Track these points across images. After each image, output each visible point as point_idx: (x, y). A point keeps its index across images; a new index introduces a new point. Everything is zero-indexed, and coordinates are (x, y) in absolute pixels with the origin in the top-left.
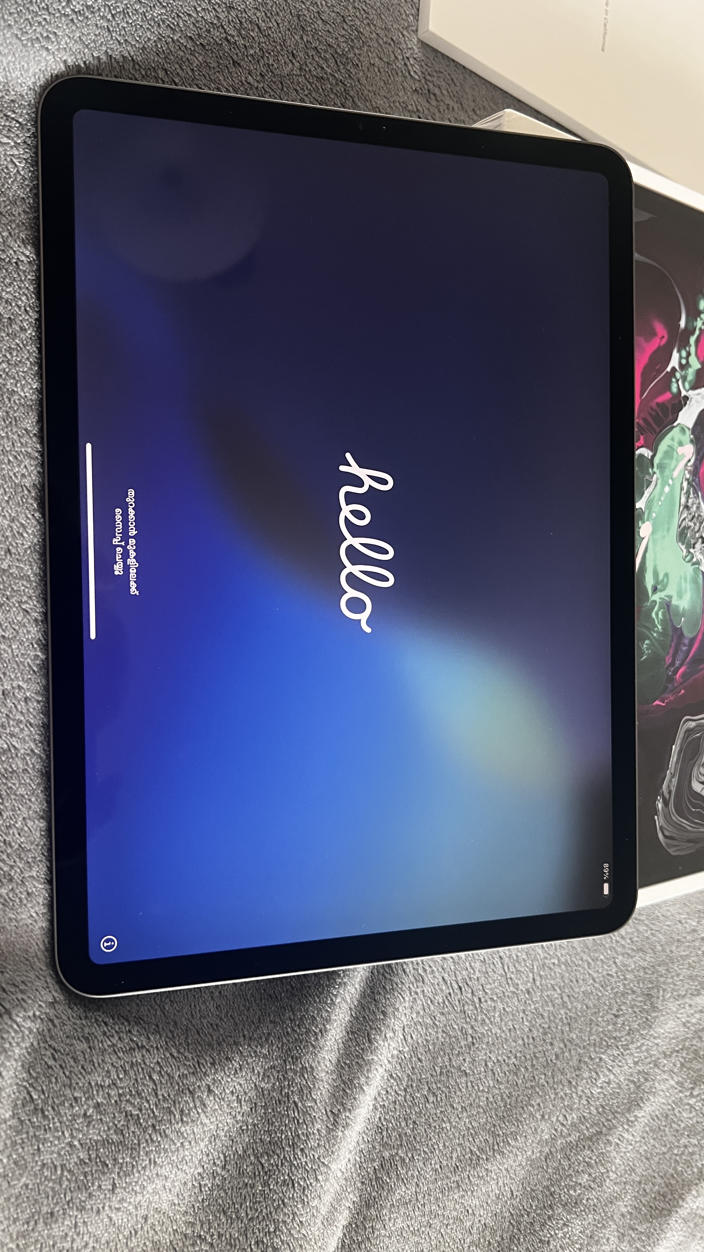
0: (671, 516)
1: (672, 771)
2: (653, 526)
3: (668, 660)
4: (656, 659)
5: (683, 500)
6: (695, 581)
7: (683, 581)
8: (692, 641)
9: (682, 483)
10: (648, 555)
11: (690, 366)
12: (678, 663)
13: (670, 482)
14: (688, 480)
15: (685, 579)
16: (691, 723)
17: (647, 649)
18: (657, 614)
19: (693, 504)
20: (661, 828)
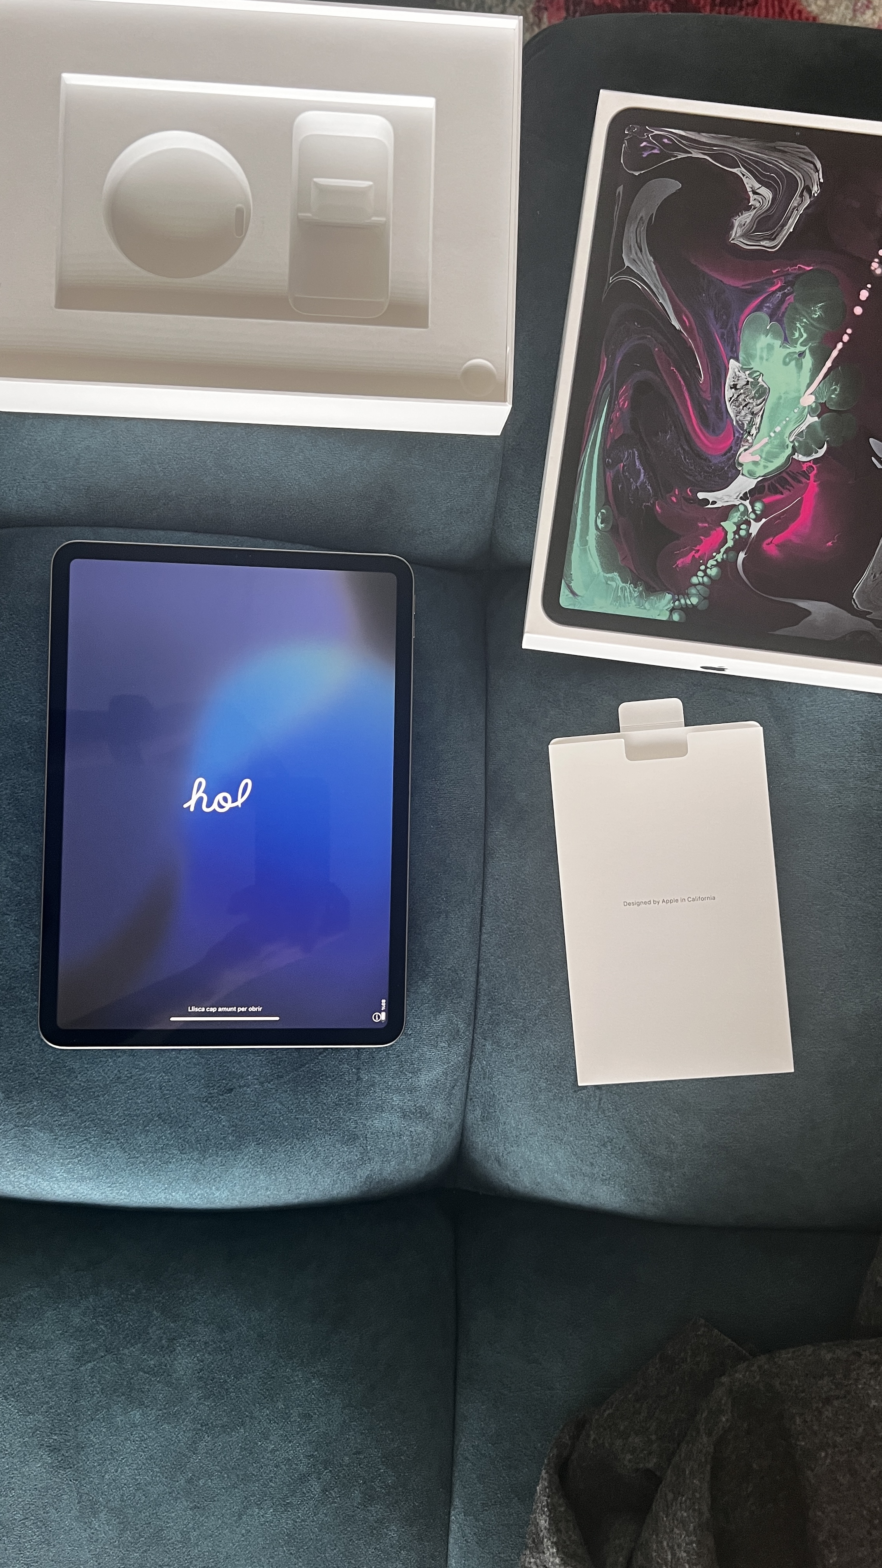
4: (808, 301)
5: (758, 420)
8: (759, 308)
9: (757, 433)
13: (772, 434)
15: (761, 358)
16: (767, 245)
18: (801, 335)
19: (745, 416)
20: (818, 171)
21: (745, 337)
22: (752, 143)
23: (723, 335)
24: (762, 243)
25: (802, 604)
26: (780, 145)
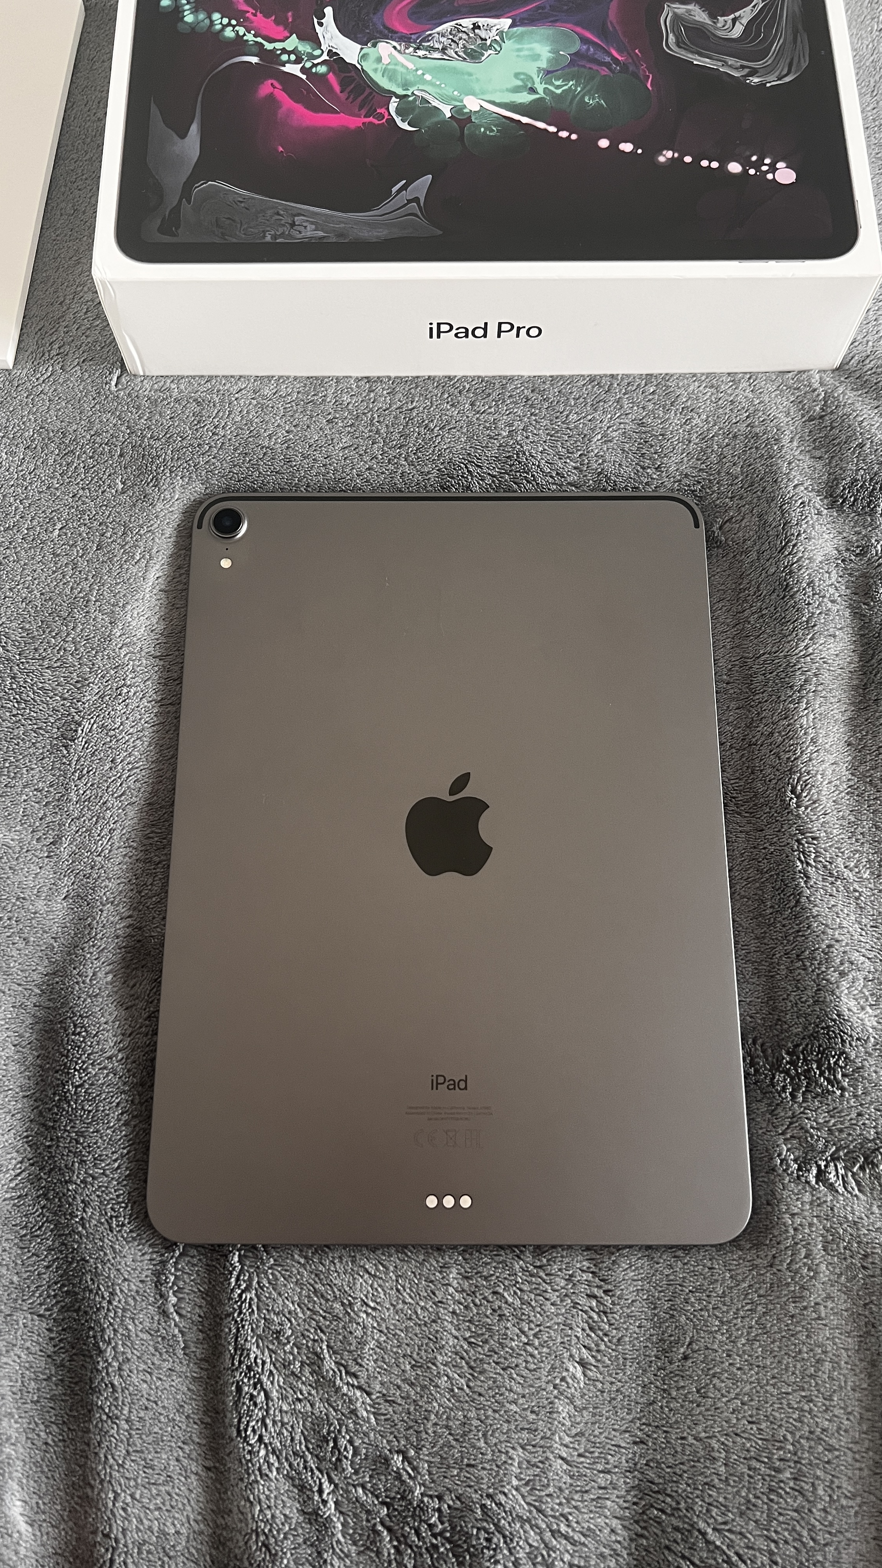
2: (467, 95)
3: (605, 71)
6: (520, 38)
10: (497, 101)
11: (296, 48)
12: (608, 59)
17: (593, 99)
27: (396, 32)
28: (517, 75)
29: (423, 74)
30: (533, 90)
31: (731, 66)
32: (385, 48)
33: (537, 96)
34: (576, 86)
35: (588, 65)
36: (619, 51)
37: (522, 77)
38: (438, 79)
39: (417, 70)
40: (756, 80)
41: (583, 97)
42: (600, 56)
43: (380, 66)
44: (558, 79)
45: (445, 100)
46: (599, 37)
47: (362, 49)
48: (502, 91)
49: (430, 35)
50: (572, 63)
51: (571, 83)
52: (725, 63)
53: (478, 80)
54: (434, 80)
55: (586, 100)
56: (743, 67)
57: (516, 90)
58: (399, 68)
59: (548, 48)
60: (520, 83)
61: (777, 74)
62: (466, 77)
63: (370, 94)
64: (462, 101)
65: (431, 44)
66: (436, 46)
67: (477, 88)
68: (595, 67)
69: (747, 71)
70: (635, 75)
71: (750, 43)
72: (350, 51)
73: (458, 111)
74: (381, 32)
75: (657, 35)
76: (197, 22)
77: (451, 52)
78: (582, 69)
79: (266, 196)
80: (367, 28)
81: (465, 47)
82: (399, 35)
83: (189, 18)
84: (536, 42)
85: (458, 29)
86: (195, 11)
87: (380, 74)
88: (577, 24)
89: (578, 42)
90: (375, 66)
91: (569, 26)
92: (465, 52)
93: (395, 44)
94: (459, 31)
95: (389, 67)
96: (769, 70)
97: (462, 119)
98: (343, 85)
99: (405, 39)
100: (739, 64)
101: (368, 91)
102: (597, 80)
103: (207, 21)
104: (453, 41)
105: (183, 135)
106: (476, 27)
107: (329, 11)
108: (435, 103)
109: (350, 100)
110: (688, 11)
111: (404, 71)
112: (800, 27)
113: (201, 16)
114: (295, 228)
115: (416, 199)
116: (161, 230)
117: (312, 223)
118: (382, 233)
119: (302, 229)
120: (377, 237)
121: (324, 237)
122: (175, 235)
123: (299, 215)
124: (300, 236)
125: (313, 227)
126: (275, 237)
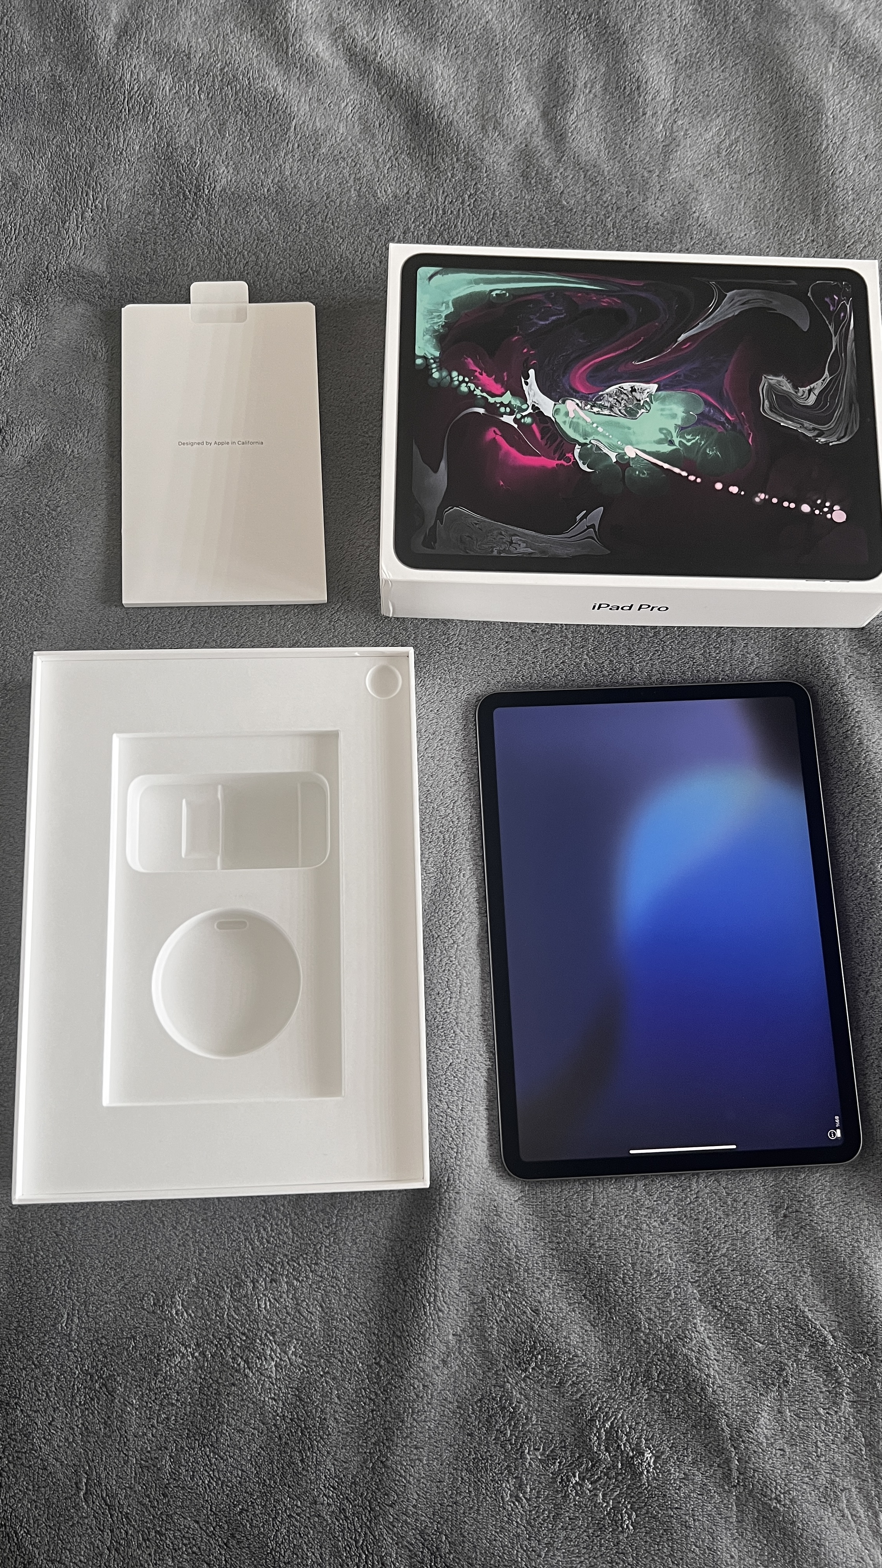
0: (618, 425)
1: (799, 426)
2: (627, 445)
3: (720, 429)
4: (720, 443)
5: (606, 412)
6: (663, 400)
7: (664, 413)
8: (707, 403)
9: (595, 413)
10: (647, 450)
11: (510, 402)
12: (723, 419)
13: (595, 425)
14: (592, 406)
15: (662, 410)
16: (765, 406)
17: (713, 451)
18: (689, 441)
19: (609, 401)
20: (838, 440)
21: (680, 395)
22: (853, 384)
23: (680, 376)
24: (766, 402)
25: (443, 465)
26: (856, 407)
27: (578, 392)
28: (661, 430)
29: (597, 427)
30: (671, 443)
31: (806, 428)
32: (571, 405)
33: (675, 447)
34: (701, 440)
35: (709, 424)
36: (731, 414)
37: (665, 431)
38: (607, 431)
39: (593, 423)
40: (823, 440)
41: (705, 449)
42: (718, 416)
43: (567, 419)
44: (688, 434)
45: (612, 448)
46: (717, 401)
47: (555, 404)
48: (650, 442)
49: (602, 395)
50: (698, 422)
51: (698, 437)
52: (802, 426)
53: (634, 433)
54: (605, 432)
55: (708, 452)
56: (814, 429)
57: (660, 442)
58: (580, 421)
59: (682, 409)
60: (663, 436)
61: (836, 436)
62: (626, 430)
63: (561, 441)
64: (623, 450)
65: (602, 402)
66: (606, 405)
67: (633, 439)
68: (715, 426)
69: (816, 432)
70: (741, 432)
71: (818, 410)
72: (547, 406)
73: (621, 456)
74: (568, 392)
75: (757, 402)
76: (442, 378)
77: (616, 410)
78: (705, 427)
79: (492, 520)
80: (559, 387)
81: (625, 406)
82: (581, 394)
83: (436, 375)
84: (675, 403)
85: (620, 391)
86: (439, 369)
87: (568, 425)
88: (703, 390)
89: (703, 405)
90: (564, 419)
91: (697, 391)
92: (626, 410)
93: (578, 401)
94: (622, 393)
95: (574, 420)
96: (831, 432)
97: (624, 463)
98: (543, 432)
99: (585, 398)
100: (811, 427)
101: (559, 439)
102: (715, 436)
103: (448, 378)
104: (617, 401)
105: (436, 470)
106: (633, 390)
107: (532, 372)
108: (606, 451)
109: (548, 445)
110: (779, 382)
111: (584, 424)
112: (854, 398)
113: (444, 374)
114: (513, 545)
115: (593, 526)
116: (426, 544)
117: (524, 542)
118: (570, 552)
119: (517, 546)
120: (567, 554)
121: (532, 553)
122: (433, 548)
123: (515, 535)
124: (515, 552)
125: (525, 544)
126: (499, 552)
